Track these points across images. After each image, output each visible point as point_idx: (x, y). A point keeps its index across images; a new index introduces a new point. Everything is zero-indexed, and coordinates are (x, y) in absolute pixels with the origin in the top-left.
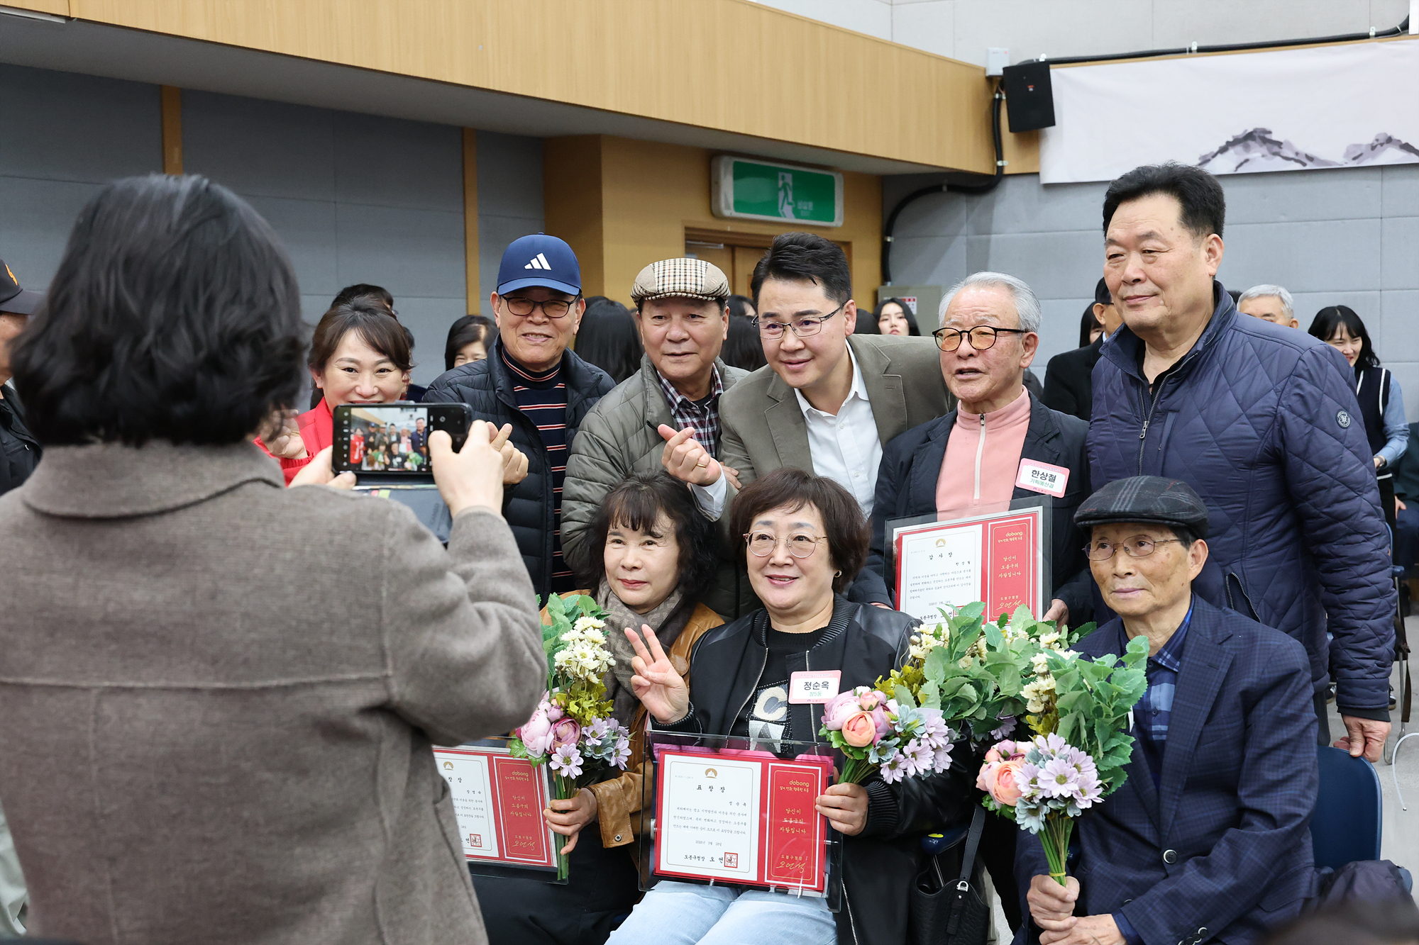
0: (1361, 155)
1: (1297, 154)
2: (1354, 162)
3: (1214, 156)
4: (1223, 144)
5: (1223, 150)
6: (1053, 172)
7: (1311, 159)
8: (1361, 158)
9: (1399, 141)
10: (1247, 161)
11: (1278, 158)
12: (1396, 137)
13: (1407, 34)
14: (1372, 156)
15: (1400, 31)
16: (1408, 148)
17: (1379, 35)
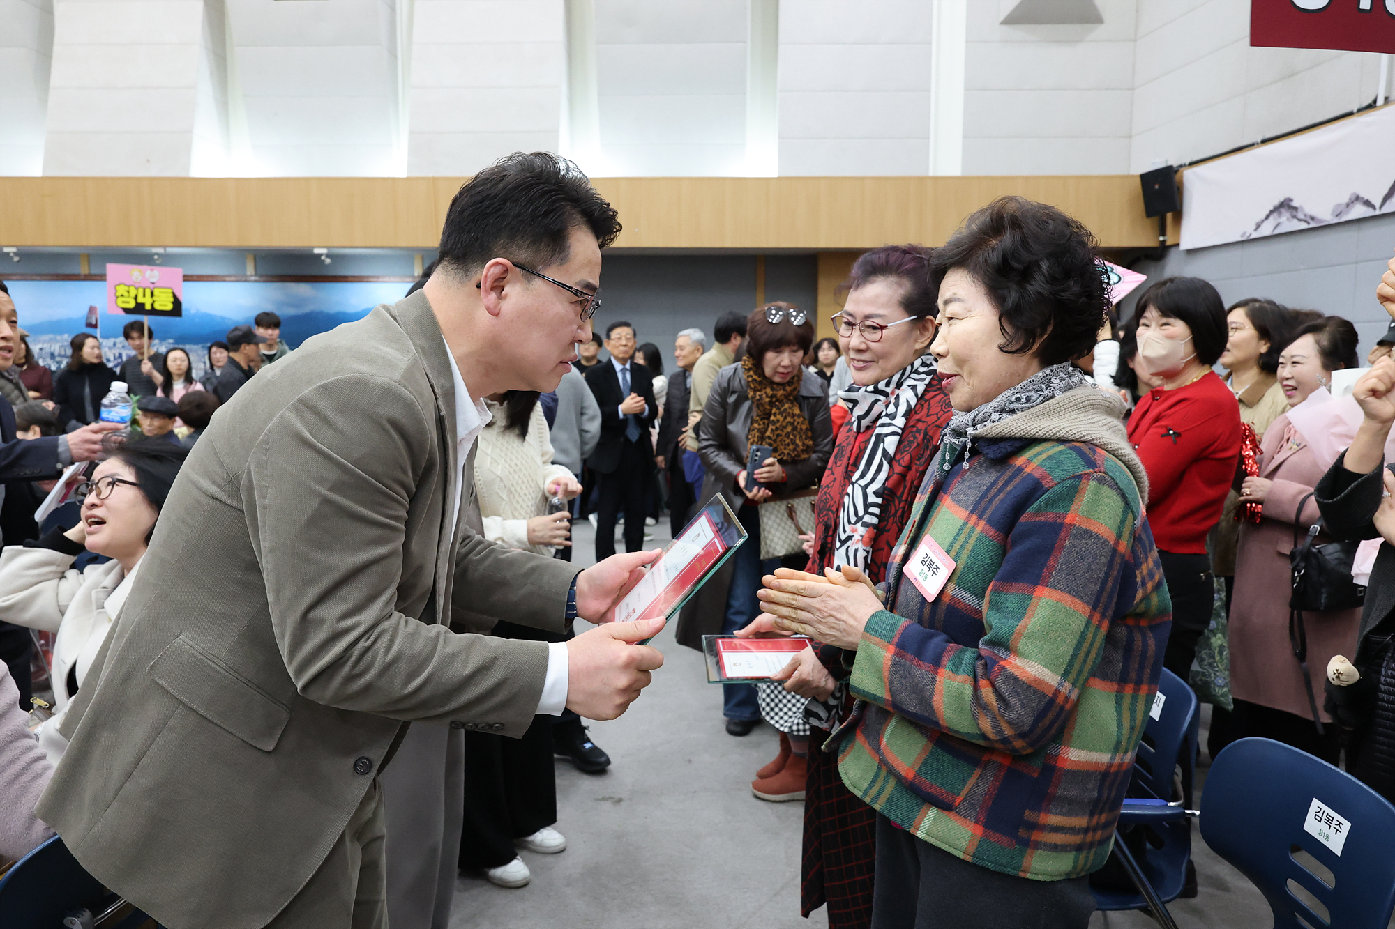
0: (1341, 213)
1: (1305, 215)
2: (1337, 218)
3: (1263, 221)
4: (1267, 212)
5: (1267, 217)
6: (1187, 242)
7: (1312, 218)
8: (1340, 215)
9: (1363, 198)
10: (1279, 224)
11: (1295, 220)
12: (1362, 195)
13: (1376, 107)
14: (1347, 213)
15: (1372, 106)
16: (1368, 203)
17: (1359, 110)
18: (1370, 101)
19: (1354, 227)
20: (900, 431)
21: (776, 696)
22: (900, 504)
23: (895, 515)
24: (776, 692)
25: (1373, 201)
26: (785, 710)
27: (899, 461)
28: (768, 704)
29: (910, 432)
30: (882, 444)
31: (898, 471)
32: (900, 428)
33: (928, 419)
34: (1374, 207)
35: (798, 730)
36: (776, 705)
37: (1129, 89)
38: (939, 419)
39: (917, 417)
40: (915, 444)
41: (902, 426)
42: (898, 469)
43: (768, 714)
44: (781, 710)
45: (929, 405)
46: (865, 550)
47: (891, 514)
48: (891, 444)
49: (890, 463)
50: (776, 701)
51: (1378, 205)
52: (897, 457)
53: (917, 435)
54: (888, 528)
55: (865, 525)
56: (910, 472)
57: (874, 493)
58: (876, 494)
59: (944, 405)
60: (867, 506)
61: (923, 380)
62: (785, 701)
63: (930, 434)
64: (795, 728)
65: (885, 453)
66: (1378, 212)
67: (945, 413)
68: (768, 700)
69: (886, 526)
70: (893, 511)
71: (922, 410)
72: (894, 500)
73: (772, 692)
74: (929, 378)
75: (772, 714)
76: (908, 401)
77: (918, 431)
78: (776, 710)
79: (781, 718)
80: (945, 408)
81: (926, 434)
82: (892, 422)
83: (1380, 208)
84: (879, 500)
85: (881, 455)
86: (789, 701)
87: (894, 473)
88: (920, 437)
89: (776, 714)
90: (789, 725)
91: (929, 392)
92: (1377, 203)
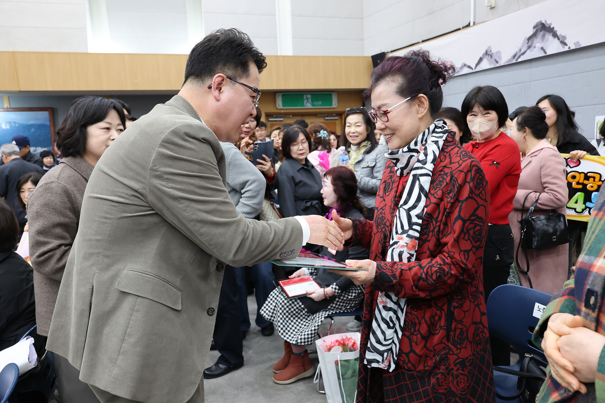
9: (467, 65)
13: (470, 26)
14: (461, 71)
15: (468, 25)
16: (469, 67)
17: (463, 28)
18: (467, 24)
19: (464, 77)
20: (431, 174)
21: (286, 324)
22: (436, 223)
23: (433, 231)
24: (285, 321)
25: (472, 66)
26: (291, 331)
27: (434, 194)
28: (282, 329)
29: (440, 175)
30: (417, 181)
31: (434, 202)
32: (430, 171)
33: (452, 166)
34: (472, 69)
35: (301, 342)
36: (286, 329)
37: (361, 19)
38: (460, 165)
39: (443, 164)
40: (445, 184)
41: (432, 170)
42: (434, 200)
43: (282, 334)
44: (289, 331)
45: (450, 155)
46: (409, 253)
47: (431, 230)
48: (426, 182)
49: (426, 196)
50: (286, 326)
51: (474, 67)
52: (432, 192)
53: (445, 177)
54: (429, 239)
55: (409, 236)
56: (443, 202)
57: (416, 216)
58: (418, 216)
59: (462, 156)
60: (411, 224)
61: (441, 137)
62: (290, 326)
63: (456, 176)
64: (299, 341)
65: (421, 188)
66: (474, 71)
67: (464, 161)
68: (282, 326)
69: (427, 238)
70: (432, 228)
71: (445, 160)
72: (432, 220)
73: (283, 321)
74: (445, 136)
75: (284, 334)
76: (434, 152)
77: (446, 174)
78: (287, 331)
79: (290, 336)
80: (463, 158)
81: (452, 177)
82: (424, 166)
83: (475, 69)
84: (420, 221)
85: (418, 190)
86: (293, 326)
87: (430, 203)
88: (448, 179)
89: (287, 334)
90: (296, 339)
91: (448, 146)
92: (473, 67)
